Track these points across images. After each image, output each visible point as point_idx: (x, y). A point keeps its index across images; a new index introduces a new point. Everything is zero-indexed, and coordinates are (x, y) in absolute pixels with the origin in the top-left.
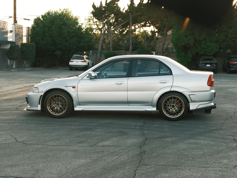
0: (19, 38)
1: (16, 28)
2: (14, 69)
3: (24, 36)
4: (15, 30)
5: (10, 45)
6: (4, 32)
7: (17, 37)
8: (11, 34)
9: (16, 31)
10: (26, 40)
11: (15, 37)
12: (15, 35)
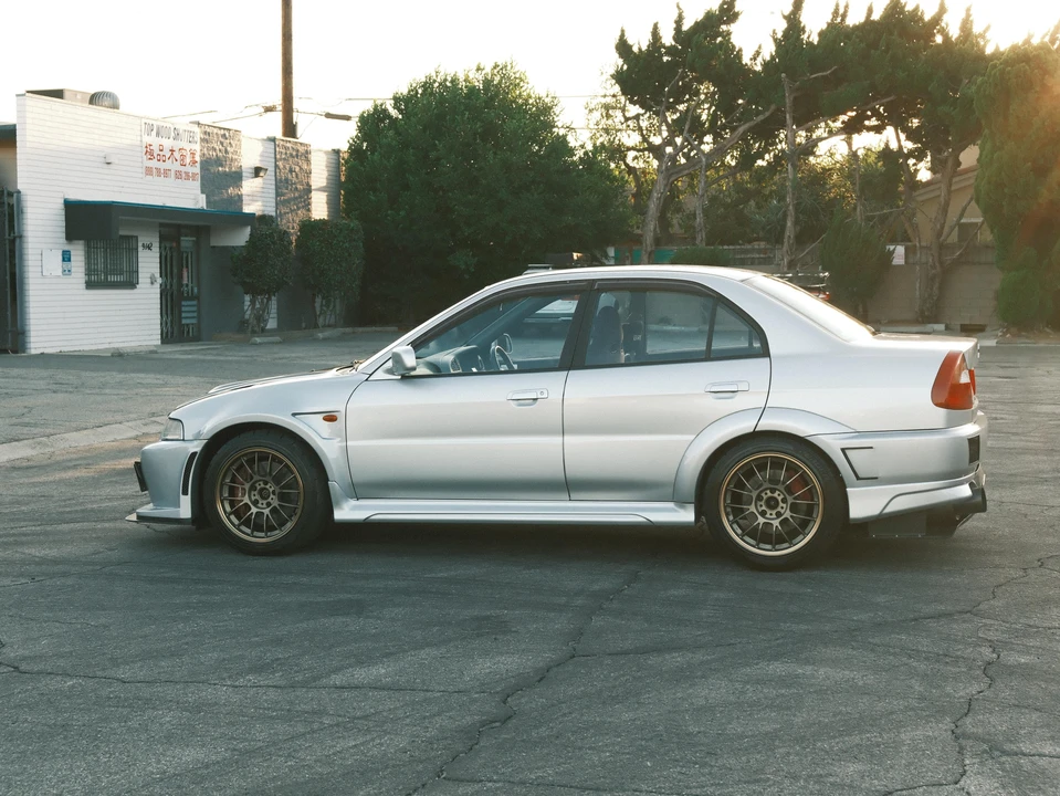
0: (295, 198)
1: (278, 156)
2: (272, 332)
3: (315, 190)
4: (276, 166)
5: (249, 229)
6: (225, 173)
7: (283, 195)
8: (259, 180)
9: (281, 167)
10: (326, 206)
11: (278, 194)
12: (274, 187)
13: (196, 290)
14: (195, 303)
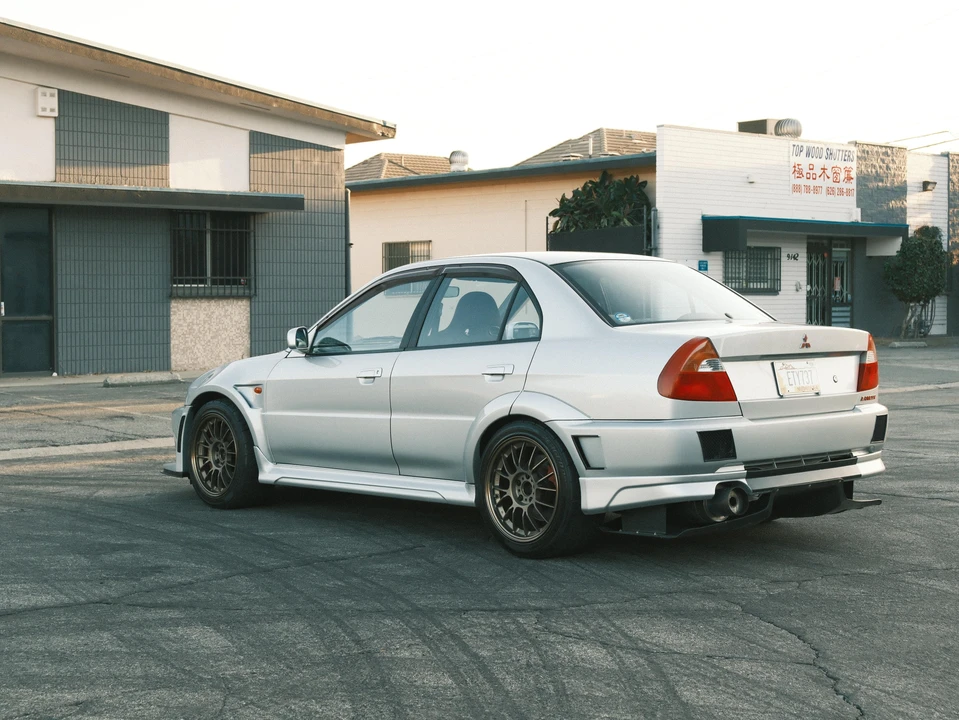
1: (952, 170)
2: (938, 343)
4: (949, 180)
6: (886, 189)
8: (927, 195)
9: (956, 180)
11: (950, 206)
12: (946, 200)
13: (849, 296)
14: (849, 309)
